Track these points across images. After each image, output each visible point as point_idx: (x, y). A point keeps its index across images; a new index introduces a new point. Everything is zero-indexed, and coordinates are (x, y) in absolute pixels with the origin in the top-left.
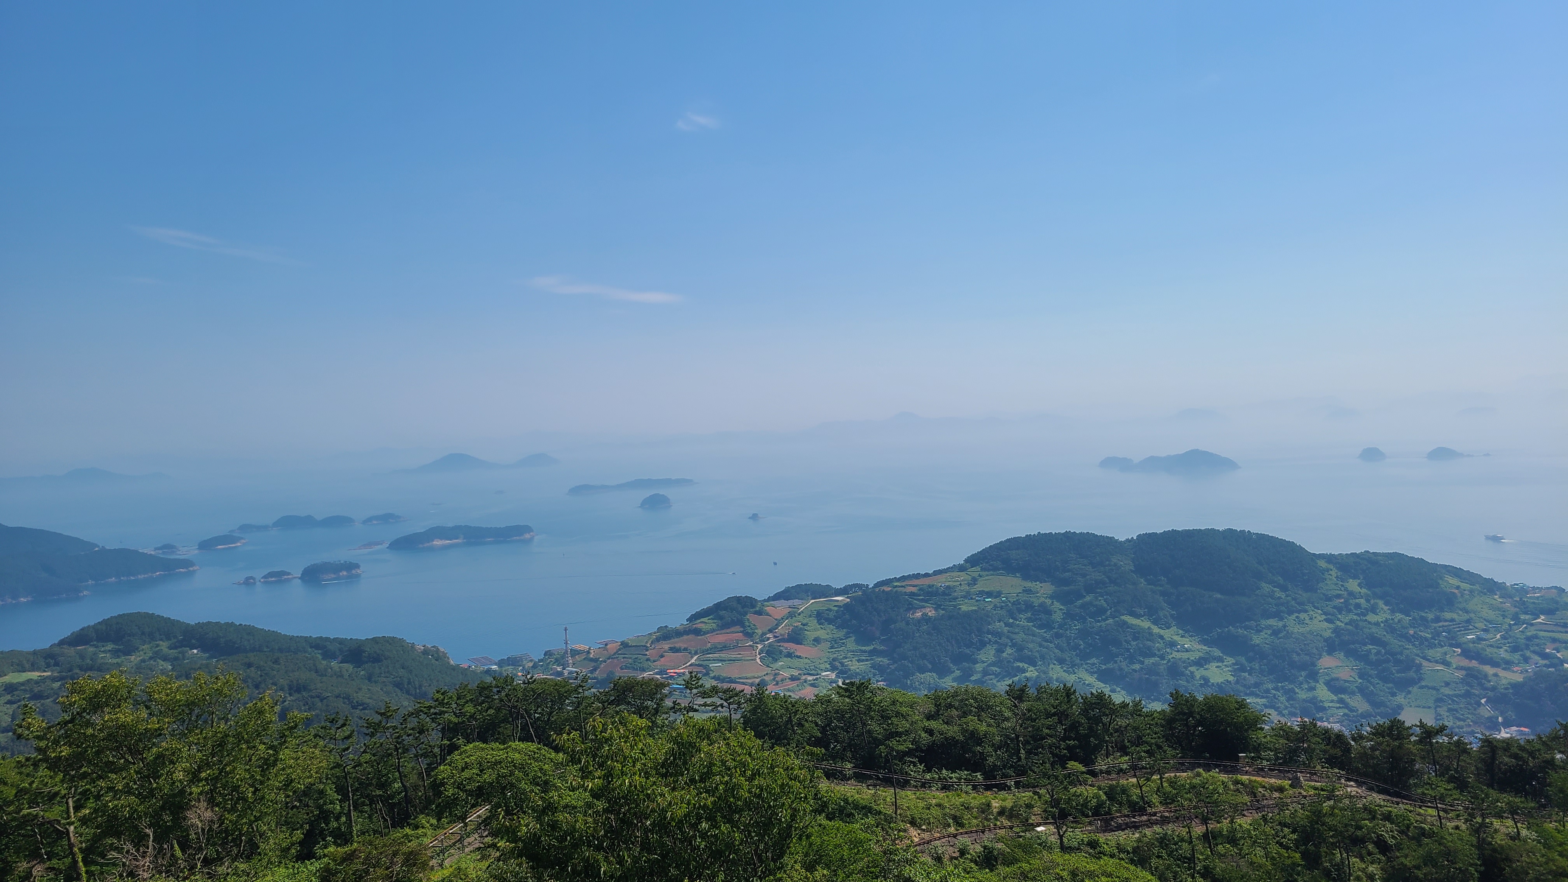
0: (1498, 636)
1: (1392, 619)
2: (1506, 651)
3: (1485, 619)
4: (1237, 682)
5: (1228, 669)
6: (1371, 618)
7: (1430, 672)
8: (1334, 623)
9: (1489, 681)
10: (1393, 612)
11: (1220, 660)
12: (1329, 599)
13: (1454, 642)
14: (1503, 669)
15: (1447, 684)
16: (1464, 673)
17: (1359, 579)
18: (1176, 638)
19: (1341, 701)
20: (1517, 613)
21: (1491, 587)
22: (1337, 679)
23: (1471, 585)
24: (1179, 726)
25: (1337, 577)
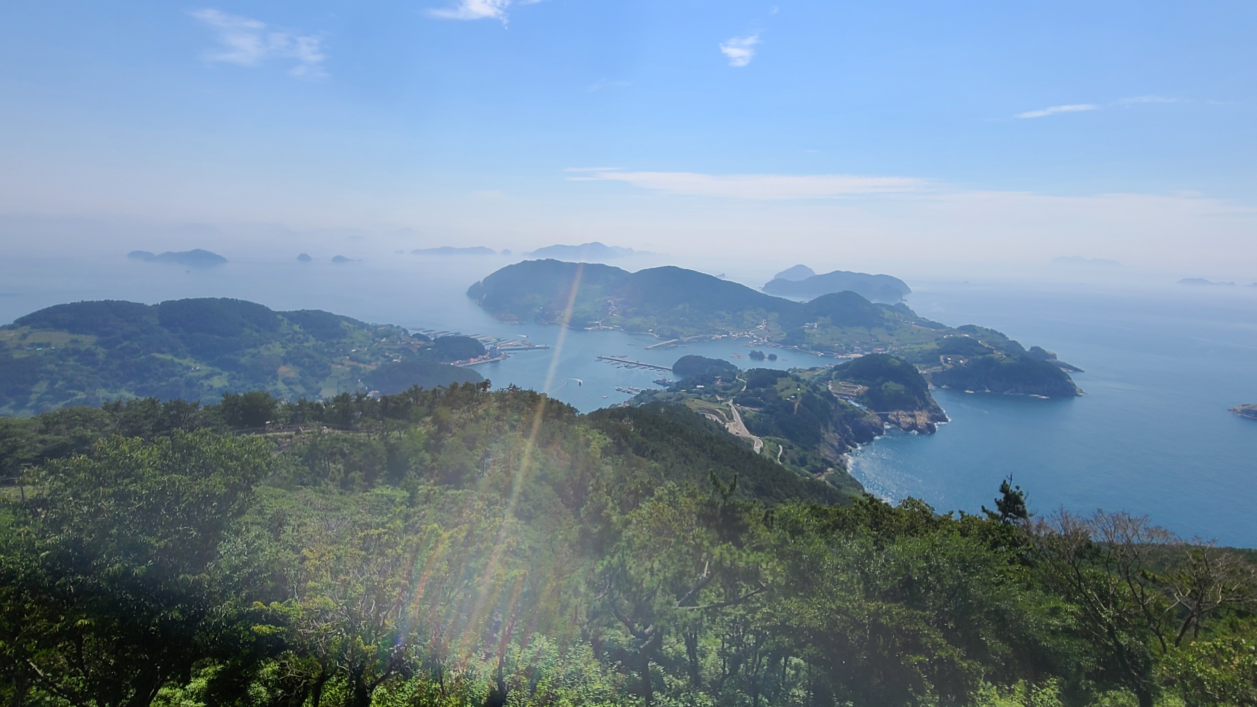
0: (366, 349)
1: (317, 344)
2: (369, 356)
3: (360, 342)
5: (225, 379)
6: (306, 344)
7: (335, 369)
8: (287, 348)
9: (362, 371)
10: (317, 340)
11: (220, 374)
12: (283, 336)
13: (346, 354)
14: (368, 365)
15: (343, 374)
16: (351, 368)
17: (299, 324)
18: (190, 364)
20: (374, 338)
22: (288, 378)
25: (288, 324)
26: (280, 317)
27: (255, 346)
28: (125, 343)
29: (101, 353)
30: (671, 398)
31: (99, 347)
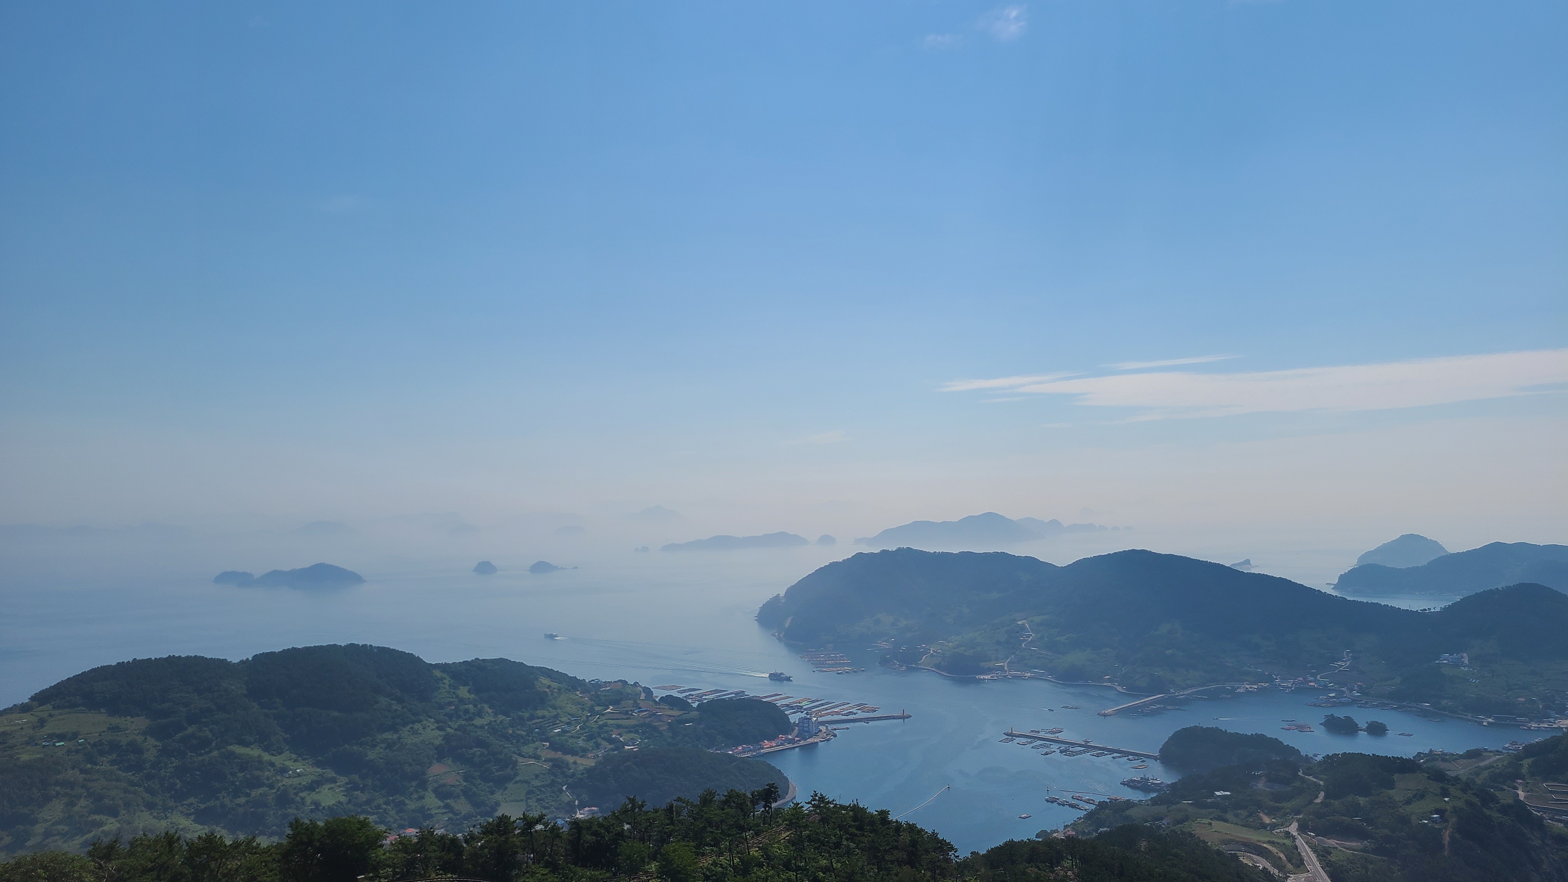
0: (578, 728)
1: (495, 721)
2: (583, 740)
3: (568, 714)
4: (349, 802)
5: (341, 789)
6: (478, 722)
7: (524, 766)
8: (445, 730)
9: (570, 769)
10: (496, 714)
11: (333, 781)
12: (441, 707)
13: (544, 737)
14: (581, 757)
15: (537, 776)
16: (550, 764)
17: (469, 686)
18: (288, 763)
19: (447, 806)
20: (593, 706)
21: (574, 684)
22: (444, 785)
23: (559, 683)
24: (296, 858)
25: (450, 686)
26: (438, 673)
27: (394, 728)
28: (190, 730)
29: (151, 747)
30: (1160, 819)
31: (149, 738)
